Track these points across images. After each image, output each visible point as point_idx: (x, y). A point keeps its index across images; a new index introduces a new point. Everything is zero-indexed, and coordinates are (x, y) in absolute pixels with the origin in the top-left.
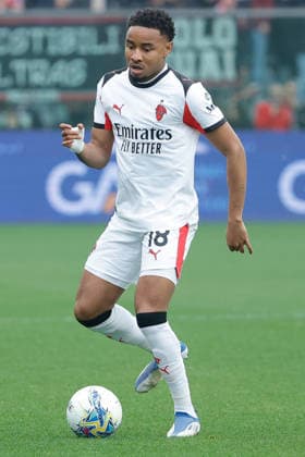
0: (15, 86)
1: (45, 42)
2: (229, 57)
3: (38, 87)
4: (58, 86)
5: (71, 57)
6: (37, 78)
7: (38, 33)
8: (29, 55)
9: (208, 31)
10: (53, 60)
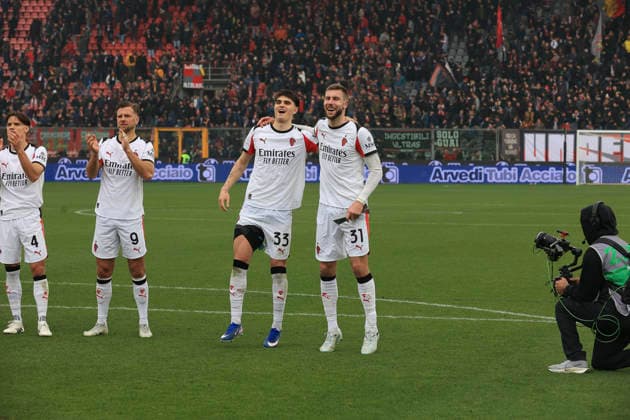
0: (402, 148)
1: (410, 137)
2: (457, 141)
3: (408, 149)
4: (413, 148)
5: (416, 141)
6: (408, 146)
7: (408, 134)
8: (406, 140)
9: (452, 134)
10: (412, 141)
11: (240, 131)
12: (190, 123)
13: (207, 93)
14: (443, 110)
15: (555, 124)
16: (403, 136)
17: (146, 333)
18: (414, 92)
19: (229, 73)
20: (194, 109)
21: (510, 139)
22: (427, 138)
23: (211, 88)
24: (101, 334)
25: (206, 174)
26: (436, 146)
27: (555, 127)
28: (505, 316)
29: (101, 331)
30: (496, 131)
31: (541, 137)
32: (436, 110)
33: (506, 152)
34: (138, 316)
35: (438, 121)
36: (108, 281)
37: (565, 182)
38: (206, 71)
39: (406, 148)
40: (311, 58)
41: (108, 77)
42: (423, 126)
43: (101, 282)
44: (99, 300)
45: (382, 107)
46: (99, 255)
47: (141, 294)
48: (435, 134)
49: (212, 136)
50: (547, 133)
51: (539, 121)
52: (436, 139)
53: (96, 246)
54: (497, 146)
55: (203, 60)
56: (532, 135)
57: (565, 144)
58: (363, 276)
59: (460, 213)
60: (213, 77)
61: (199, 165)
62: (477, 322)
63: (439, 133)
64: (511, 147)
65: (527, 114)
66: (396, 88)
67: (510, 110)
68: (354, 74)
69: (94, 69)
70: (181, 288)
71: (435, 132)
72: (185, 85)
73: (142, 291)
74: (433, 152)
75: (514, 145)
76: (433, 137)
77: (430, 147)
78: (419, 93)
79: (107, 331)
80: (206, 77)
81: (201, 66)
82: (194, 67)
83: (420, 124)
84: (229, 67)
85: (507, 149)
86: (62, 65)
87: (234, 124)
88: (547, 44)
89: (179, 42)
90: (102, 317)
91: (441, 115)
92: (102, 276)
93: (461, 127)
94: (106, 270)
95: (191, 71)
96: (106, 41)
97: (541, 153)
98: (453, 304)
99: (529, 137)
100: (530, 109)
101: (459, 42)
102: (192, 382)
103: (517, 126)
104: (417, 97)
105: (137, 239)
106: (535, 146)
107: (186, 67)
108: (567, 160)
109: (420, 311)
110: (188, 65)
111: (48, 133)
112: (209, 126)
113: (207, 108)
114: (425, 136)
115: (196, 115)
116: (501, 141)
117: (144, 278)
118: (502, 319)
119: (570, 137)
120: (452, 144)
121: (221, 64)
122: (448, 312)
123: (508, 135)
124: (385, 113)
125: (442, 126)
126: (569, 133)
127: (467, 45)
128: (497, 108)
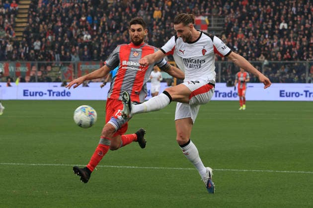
23: (214, 33)
38: (210, 21)
55: (207, 13)
60: (215, 26)
80: (210, 25)
81: (207, 17)
82: (201, 18)
95: (200, 21)
110: (197, 16)
111: (85, 66)
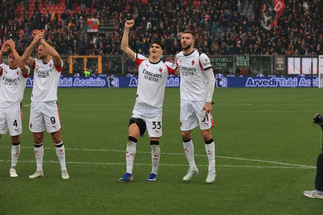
0: (216, 67)
1: (221, 60)
2: (248, 62)
3: (219, 67)
4: (222, 67)
5: (224, 63)
6: (219, 65)
7: (219, 59)
8: (218, 62)
9: (245, 58)
10: (222, 63)
11: (120, 57)
12: (92, 53)
13: (101, 35)
14: (240, 44)
15: (306, 52)
16: (217, 60)
17: (66, 176)
18: (223, 34)
19: (114, 23)
20: (93, 45)
21: (280, 61)
22: (231, 61)
23: (103, 32)
24: (39, 177)
25: (113, 83)
26: (236, 66)
27: (306, 54)
28: (277, 165)
29: (39, 175)
30: (271, 56)
31: (298, 60)
32: (235, 45)
33: (277, 69)
34: (60, 166)
35: (237, 51)
36: (41, 145)
37: (312, 86)
38: (100, 22)
39: (218, 67)
40: (162, 14)
41: (46, 26)
42: (228, 54)
43: (37, 146)
44: (36, 157)
45: (204, 43)
46: (33, 130)
47: (61, 152)
48: (236, 59)
49: (104, 61)
50: (301, 58)
51: (297, 50)
52: (236, 62)
53: (31, 125)
54: (272, 65)
55: (98, 16)
56: (293, 59)
57: (312, 64)
58: (208, 140)
59: (250, 104)
60: (104, 26)
61: (109, 77)
62: (260, 168)
63: (237, 58)
64: (280, 66)
65: (289, 46)
66: (212, 31)
67: (279, 44)
68: (187, 23)
69: (34, 21)
70: (86, 150)
71: (236, 57)
72: (88, 31)
73: (61, 151)
74: (234, 69)
75: (282, 65)
76: (234, 60)
77: (232, 66)
78: (225, 35)
79: (43, 175)
80: (101, 26)
81: (97, 19)
82: (93, 20)
83: (226, 53)
84: (114, 20)
85: (278, 67)
86: (16, 19)
87: (117, 53)
88: (301, 5)
89: (84, 6)
90: (39, 166)
91: (238, 47)
92: (36, 143)
93: (251, 54)
94: (39, 139)
95: (92, 22)
96: (41, 5)
97: (298, 70)
98: (247, 158)
99: (290, 60)
100: (291, 43)
101: (249, 4)
102: (93, 205)
103: (284, 53)
104: (225, 37)
105: (54, 121)
106: (294, 65)
107: (89, 20)
108: (314, 73)
109: (227, 162)
110: (90, 18)
112: (101, 55)
113: (101, 44)
114: (229, 60)
115: (95, 48)
116: (274, 63)
117: (61, 143)
118: (275, 167)
119: (315, 60)
120: (245, 64)
121: (109, 18)
122: (243, 163)
123: (278, 59)
124: (205, 47)
125: (239, 54)
126: (314, 57)
127: (254, 5)
128: (272, 43)
